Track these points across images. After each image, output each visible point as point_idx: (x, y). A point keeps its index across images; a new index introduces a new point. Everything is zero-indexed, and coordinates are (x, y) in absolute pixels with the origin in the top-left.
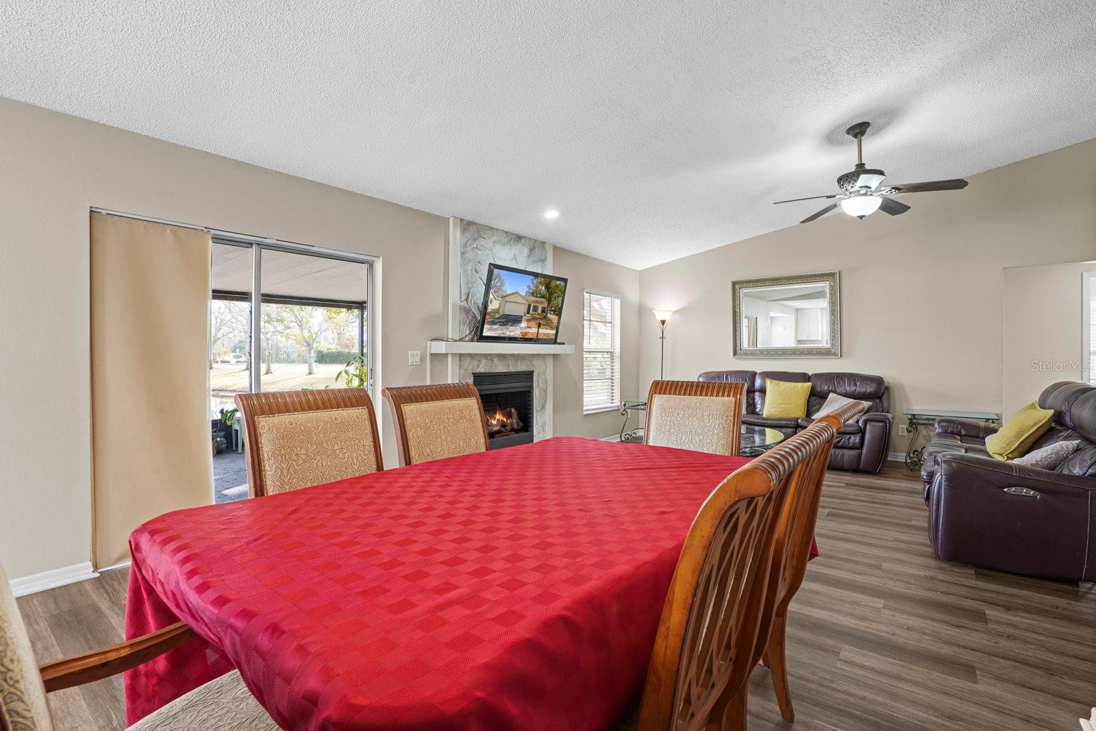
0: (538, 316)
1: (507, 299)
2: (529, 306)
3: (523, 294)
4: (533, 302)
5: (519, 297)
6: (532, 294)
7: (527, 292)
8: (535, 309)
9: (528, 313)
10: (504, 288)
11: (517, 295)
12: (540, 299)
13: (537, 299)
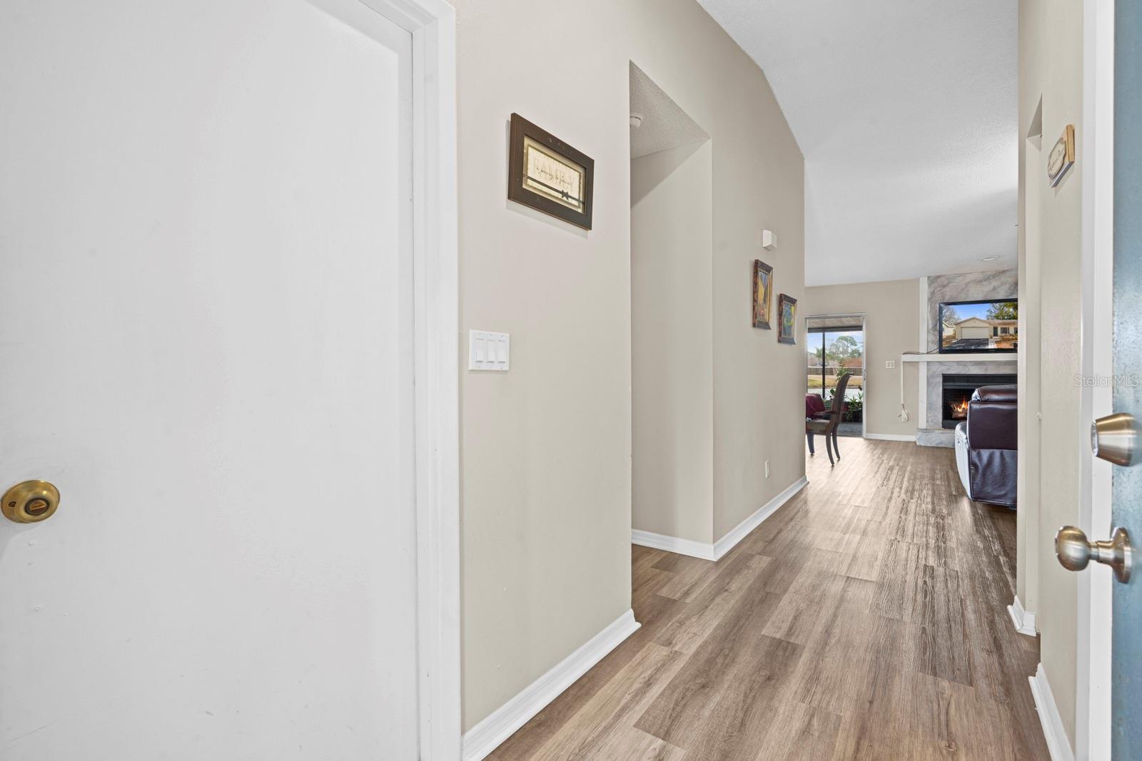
0: (1011, 337)
1: (962, 325)
2: (995, 329)
3: (984, 318)
4: (999, 324)
5: (977, 322)
6: (997, 317)
7: (988, 316)
8: (1005, 331)
9: (995, 334)
10: (956, 316)
11: (974, 320)
12: (1009, 321)
13: (1004, 321)
